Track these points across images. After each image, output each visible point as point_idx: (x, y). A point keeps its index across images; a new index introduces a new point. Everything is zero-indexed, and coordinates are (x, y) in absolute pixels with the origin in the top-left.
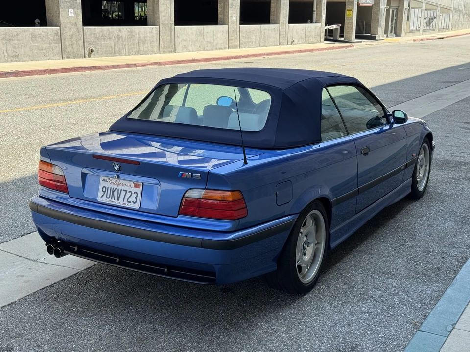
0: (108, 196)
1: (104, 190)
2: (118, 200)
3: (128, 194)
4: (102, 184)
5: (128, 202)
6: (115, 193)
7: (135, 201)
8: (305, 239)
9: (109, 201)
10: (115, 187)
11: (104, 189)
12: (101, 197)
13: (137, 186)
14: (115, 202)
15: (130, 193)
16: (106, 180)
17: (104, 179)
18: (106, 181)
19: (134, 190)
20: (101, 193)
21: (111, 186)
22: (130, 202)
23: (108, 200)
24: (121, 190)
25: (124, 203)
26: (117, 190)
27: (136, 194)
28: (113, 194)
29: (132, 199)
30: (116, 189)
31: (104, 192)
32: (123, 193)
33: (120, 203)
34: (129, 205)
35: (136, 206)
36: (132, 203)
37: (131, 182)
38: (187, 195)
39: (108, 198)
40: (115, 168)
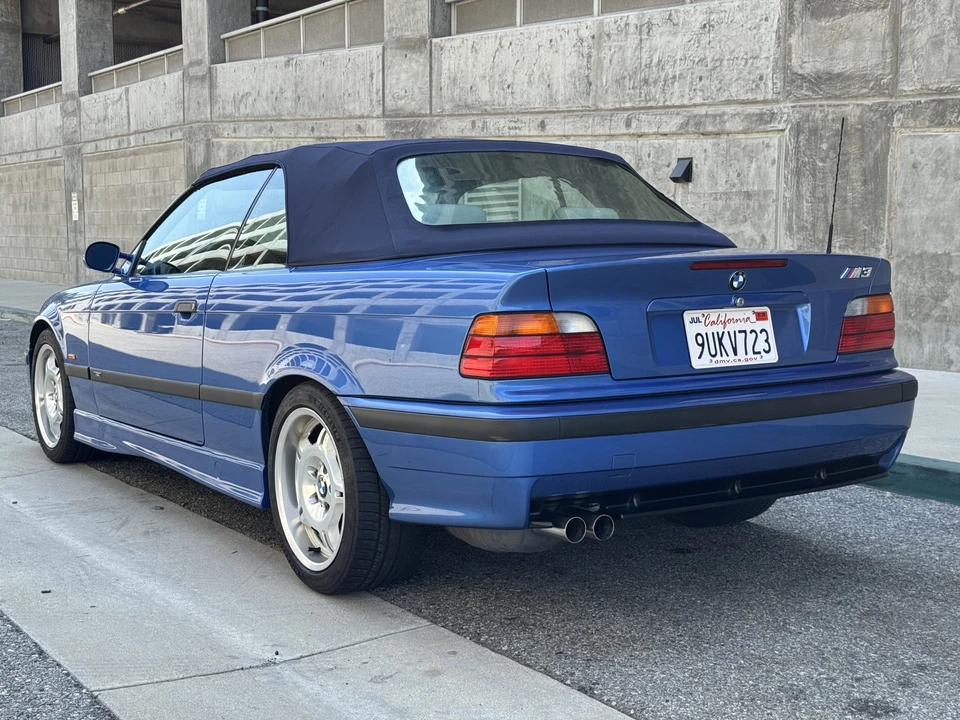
0: (713, 353)
1: (700, 342)
2: (736, 354)
3: (751, 338)
4: (691, 330)
5: (755, 353)
6: (724, 342)
7: (767, 349)
9: (717, 362)
10: (719, 328)
11: (699, 338)
12: (700, 357)
13: (761, 317)
14: (729, 361)
16: (698, 319)
17: (693, 319)
18: (698, 321)
19: (759, 325)
20: (694, 350)
21: (711, 330)
22: (759, 353)
23: (714, 359)
24: (734, 332)
25: (748, 357)
26: (726, 335)
28: (721, 344)
29: (761, 345)
30: (723, 333)
31: (702, 345)
32: (740, 337)
33: (740, 360)
34: (758, 360)
35: (772, 358)
36: (763, 353)
37: (749, 312)
38: (848, 313)
39: (714, 356)
40: (735, 284)
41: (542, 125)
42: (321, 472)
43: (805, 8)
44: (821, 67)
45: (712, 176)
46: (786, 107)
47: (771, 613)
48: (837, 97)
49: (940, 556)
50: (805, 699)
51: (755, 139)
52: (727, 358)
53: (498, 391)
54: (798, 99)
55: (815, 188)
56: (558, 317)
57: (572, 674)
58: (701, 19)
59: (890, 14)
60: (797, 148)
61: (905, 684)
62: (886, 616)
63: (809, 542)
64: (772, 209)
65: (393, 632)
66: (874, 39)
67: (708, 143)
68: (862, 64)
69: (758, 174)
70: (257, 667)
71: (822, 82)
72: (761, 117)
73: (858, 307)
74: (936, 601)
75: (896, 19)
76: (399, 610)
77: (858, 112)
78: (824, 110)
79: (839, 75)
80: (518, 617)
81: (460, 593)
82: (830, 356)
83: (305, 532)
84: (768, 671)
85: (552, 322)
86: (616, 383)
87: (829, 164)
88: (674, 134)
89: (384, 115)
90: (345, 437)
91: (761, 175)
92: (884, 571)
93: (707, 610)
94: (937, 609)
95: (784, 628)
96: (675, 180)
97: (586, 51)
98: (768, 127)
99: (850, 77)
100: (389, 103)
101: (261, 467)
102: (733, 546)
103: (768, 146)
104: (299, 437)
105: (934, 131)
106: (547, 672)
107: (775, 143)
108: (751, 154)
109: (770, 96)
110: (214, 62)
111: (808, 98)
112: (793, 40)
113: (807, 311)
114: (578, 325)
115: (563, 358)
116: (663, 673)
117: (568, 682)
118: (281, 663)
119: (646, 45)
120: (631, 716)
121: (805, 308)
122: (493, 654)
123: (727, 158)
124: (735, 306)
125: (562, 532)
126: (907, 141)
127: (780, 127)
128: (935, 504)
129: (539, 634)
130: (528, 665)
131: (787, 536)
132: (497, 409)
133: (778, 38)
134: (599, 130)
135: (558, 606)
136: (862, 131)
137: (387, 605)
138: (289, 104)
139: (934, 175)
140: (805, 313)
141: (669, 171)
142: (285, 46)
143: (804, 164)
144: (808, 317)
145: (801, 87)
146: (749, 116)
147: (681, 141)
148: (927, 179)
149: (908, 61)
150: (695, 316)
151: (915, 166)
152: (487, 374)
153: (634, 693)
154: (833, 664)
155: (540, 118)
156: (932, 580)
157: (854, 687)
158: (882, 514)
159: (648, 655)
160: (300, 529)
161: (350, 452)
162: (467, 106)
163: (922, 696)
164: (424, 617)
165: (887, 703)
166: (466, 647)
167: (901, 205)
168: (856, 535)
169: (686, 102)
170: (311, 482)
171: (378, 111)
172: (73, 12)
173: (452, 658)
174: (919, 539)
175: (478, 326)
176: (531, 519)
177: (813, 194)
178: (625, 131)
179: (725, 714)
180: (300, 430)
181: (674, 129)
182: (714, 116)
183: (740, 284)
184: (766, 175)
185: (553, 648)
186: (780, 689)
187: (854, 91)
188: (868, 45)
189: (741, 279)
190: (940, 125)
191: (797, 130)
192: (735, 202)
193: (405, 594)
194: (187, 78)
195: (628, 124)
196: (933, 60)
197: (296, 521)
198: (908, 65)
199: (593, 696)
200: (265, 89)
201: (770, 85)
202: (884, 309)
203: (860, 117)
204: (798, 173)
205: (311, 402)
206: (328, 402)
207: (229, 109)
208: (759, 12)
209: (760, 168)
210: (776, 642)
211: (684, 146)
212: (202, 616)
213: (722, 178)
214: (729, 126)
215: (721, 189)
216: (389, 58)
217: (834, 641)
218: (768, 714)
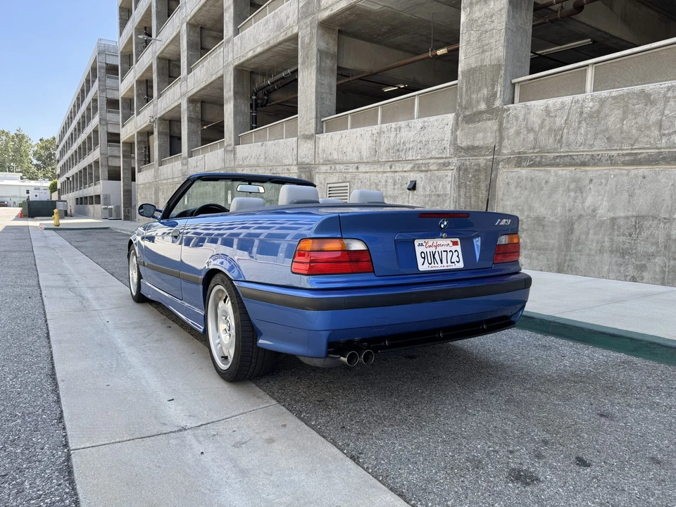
0: (430, 262)
1: (423, 256)
2: (442, 263)
3: (450, 254)
4: (418, 250)
5: (452, 262)
9: (432, 267)
10: (433, 249)
11: (423, 254)
12: (423, 265)
13: (455, 243)
14: (438, 266)
16: (422, 243)
17: (419, 244)
18: (422, 245)
19: (454, 248)
20: (420, 260)
21: (429, 250)
22: (454, 262)
23: (430, 266)
24: (441, 251)
25: (448, 265)
26: (437, 252)
27: (456, 252)
28: (434, 258)
30: (435, 251)
31: (424, 258)
32: (444, 254)
33: (444, 266)
34: (453, 267)
35: (461, 265)
36: (456, 263)
37: (449, 241)
38: (498, 243)
39: (430, 264)
40: (442, 226)
41: (357, 168)
42: (228, 318)
43: (463, 120)
44: (469, 143)
45: (424, 188)
46: (454, 160)
47: (458, 399)
48: (476, 156)
49: (537, 363)
50: (483, 469)
51: (441, 173)
53: (311, 282)
54: (460, 157)
55: (466, 193)
56: (346, 241)
57: (348, 445)
58: (421, 125)
59: (498, 121)
60: (459, 176)
61: (539, 456)
62: (518, 403)
63: (472, 353)
64: (448, 201)
65: (255, 408)
66: (492, 132)
67: (423, 175)
68: (486, 142)
69: (443, 187)
70: (175, 432)
71: (470, 150)
72: (444, 164)
73: (503, 240)
74: (542, 392)
75: (501, 124)
76: (263, 393)
77: (484, 162)
78: (469, 161)
79: (477, 147)
80: (324, 400)
81: (297, 382)
82: (489, 264)
83: (221, 347)
84: (459, 444)
85: (343, 244)
86: (377, 278)
87: (472, 183)
88: (409, 171)
89: (297, 164)
90: (236, 302)
91: (444, 188)
92: (512, 372)
93: (424, 397)
94: (543, 398)
95: (465, 411)
96: (409, 189)
97: (375, 138)
98: (447, 168)
99: (481, 148)
100: (299, 160)
101: (203, 314)
102: (435, 354)
103: (447, 176)
104: (220, 299)
105: (516, 170)
106: (334, 443)
107: (450, 174)
108: (440, 179)
109: (448, 156)
110: (235, 145)
111: (464, 156)
112: (458, 133)
113: (477, 241)
114: (357, 246)
115: (348, 264)
116: (400, 445)
117: (345, 451)
118: (189, 429)
119: (398, 136)
120: (380, 481)
121: (477, 239)
122: (306, 426)
123: (430, 180)
124: (442, 237)
125: (345, 359)
126: (505, 174)
127: (452, 168)
128: (528, 333)
129: (333, 412)
130: (324, 437)
131: (461, 350)
132: (311, 292)
133: (452, 132)
134: (379, 170)
135: (346, 392)
136: (486, 169)
137: (258, 389)
138: (262, 160)
139: (516, 187)
140: (477, 242)
141: (407, 186)
142: (262, 139)
143: (462, 183)
144: (479, 243)
145: (461, 152)
146: (439, 164)
147: (412, 174)
148: (513, 189)
149: (506, 141)
150: (420, 242)
151: (508, 184)
152: (306, 272)
153: (382, 462)
154: (496, 440)
155: (357, 165)
156: (536, 378)
157: (510, 458)
158: (505, 338)
159: (392, 430)
160: (219, 346)
161: (238, 310)
162: (329, 161)
163: (551, 467)
164: (275, 399)
165: (531, 472)
166: (293, 421)
167: (502, 200)
168: (494, 350)
169: (414, 158)
170: (224, 323)
171: (295, 163)
172: (186, 127)
173: (283, 430)
174: (525, 352)
175: (302, 245)
176: (329, 353)
177: (465, 195)
178: (389, 170)
179: (436, 481)
180: (220, 296)
181: (409, 169)
182: (425, 164)
183: (445, 226)
184: (446, 187)
185: (340, 423)
186: (468, 460)
187: (483, 153)
188: (489, 134)
189: (445, 223)
190: (519, 167)
191: (459, 169)
192: (433, 198)
193: (268, 382)
194: (226, 151)
195: (391, 167)
196: (516, 140)
197: (218, 341)
198: (506, 142)
199: (358, 463)
200: (254, 155)
201: (448, 151)
202: (515, 241)
203: (486, 164)
204: (459, 187)
205: (223, 283)
206: (229, 282)
207: (241, 162)
208: (444, 122)
209: (443, 184)
210: (462, 421)
211: (413, 176)
212: (161, 393)
213: (428, 189)
214: (431, 168)
215: (428, 193)
216: (299, 143)
217: (493, 421)
218: (462, 481)
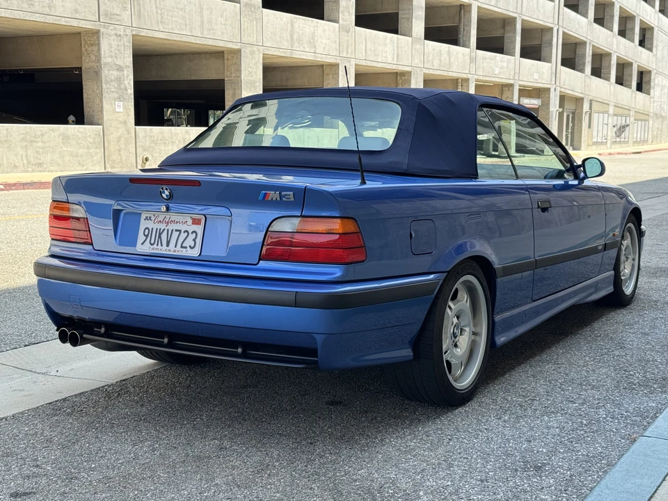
0: (152, 242)
1: (146, 233)
2: (168, 245)
3: (183, 235)
4: (144, 224)
5: (182, 247)
6: (162, 236)
7: (192, 246)
8: (455, 320)
9: (153, 249)
10: (162, 226)
11: (147, 231)
12: (142, 244)
13: (196, 222)
14: (162, 250)
15: (186, 233)
16: (150, 217)
17: (147, 217)
18: (150, 219)
19: (192, 228)
20: (141, 238)
21: (156, 226)
22: (186, 248)
23: (152, 247)
24: (173, 230)
25: (176, 249)
26: (166, 231)
27: (194, 234)
28: (160, 237)
29: (189, 242)
30: (164, 229)
31: (147, 236)
32: (176, 234)
33: (170, 250)
34: (184, 253)
35: (195, 253)
36: (188, 248)
37: (188, 218)
38: (273, 228)
39: (152, 244)
40: (164, 196)
52: (161, 248)
150: (148, 215)
183: (167, 196)
189: (167, 192)
